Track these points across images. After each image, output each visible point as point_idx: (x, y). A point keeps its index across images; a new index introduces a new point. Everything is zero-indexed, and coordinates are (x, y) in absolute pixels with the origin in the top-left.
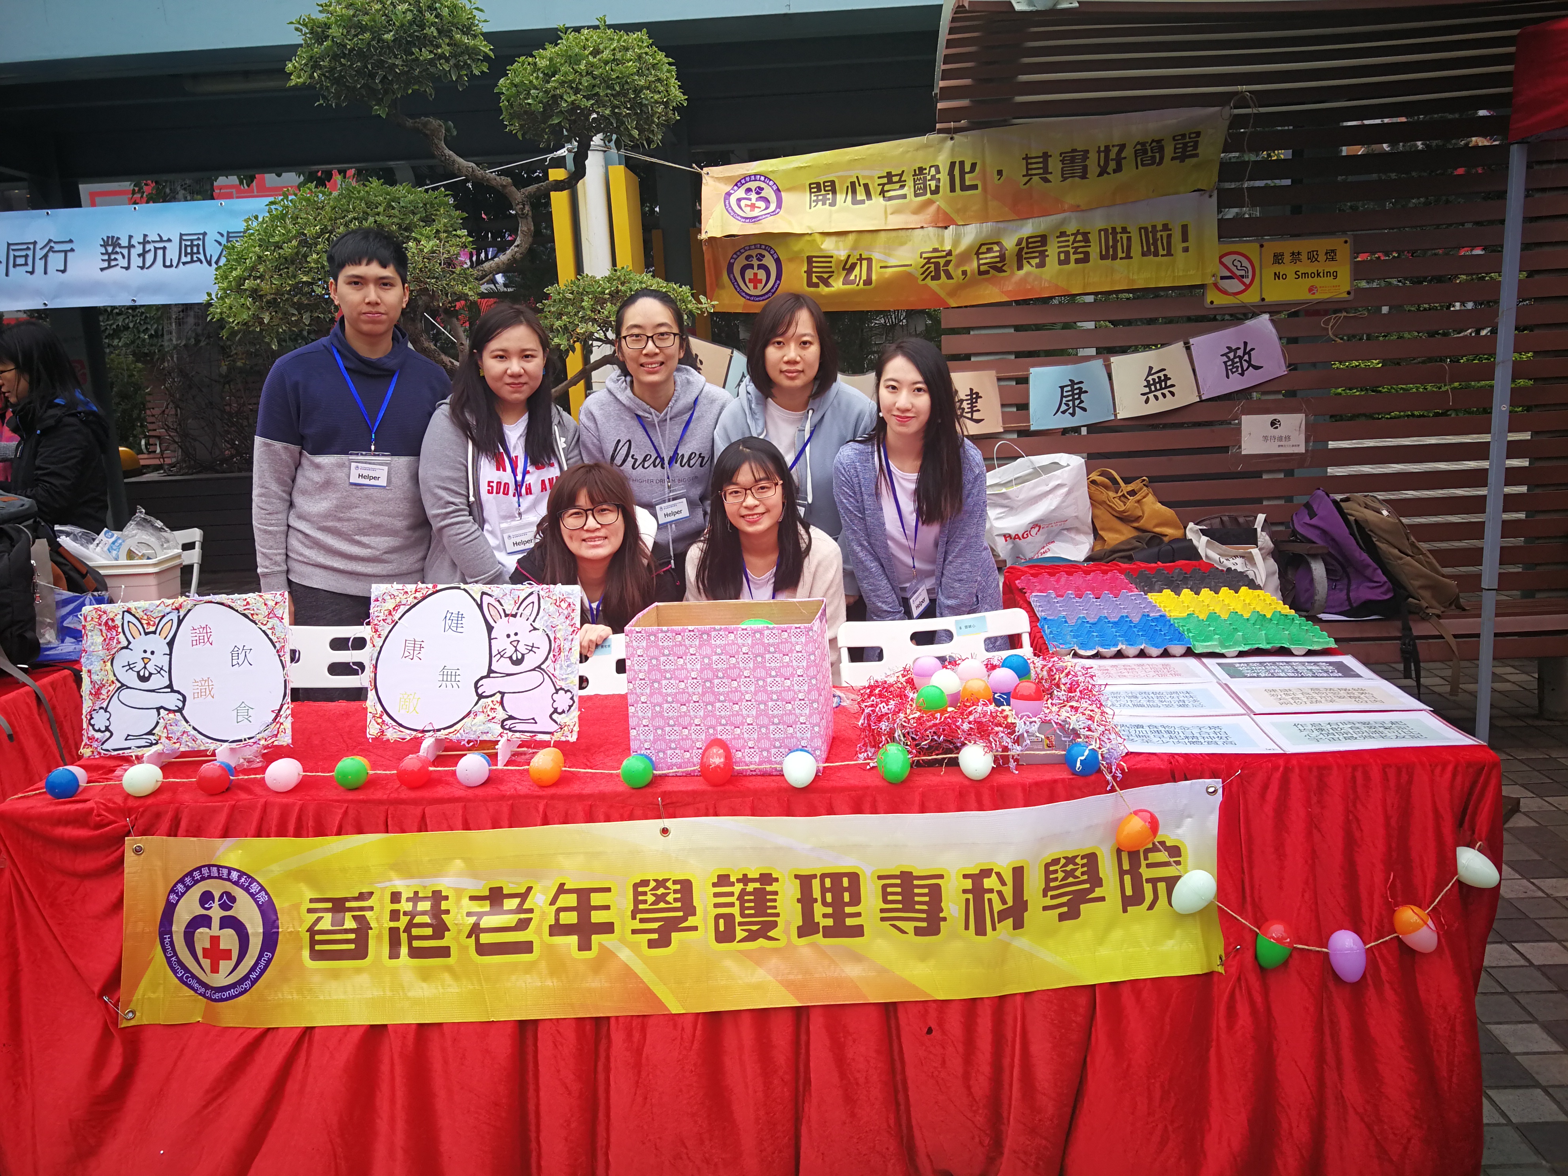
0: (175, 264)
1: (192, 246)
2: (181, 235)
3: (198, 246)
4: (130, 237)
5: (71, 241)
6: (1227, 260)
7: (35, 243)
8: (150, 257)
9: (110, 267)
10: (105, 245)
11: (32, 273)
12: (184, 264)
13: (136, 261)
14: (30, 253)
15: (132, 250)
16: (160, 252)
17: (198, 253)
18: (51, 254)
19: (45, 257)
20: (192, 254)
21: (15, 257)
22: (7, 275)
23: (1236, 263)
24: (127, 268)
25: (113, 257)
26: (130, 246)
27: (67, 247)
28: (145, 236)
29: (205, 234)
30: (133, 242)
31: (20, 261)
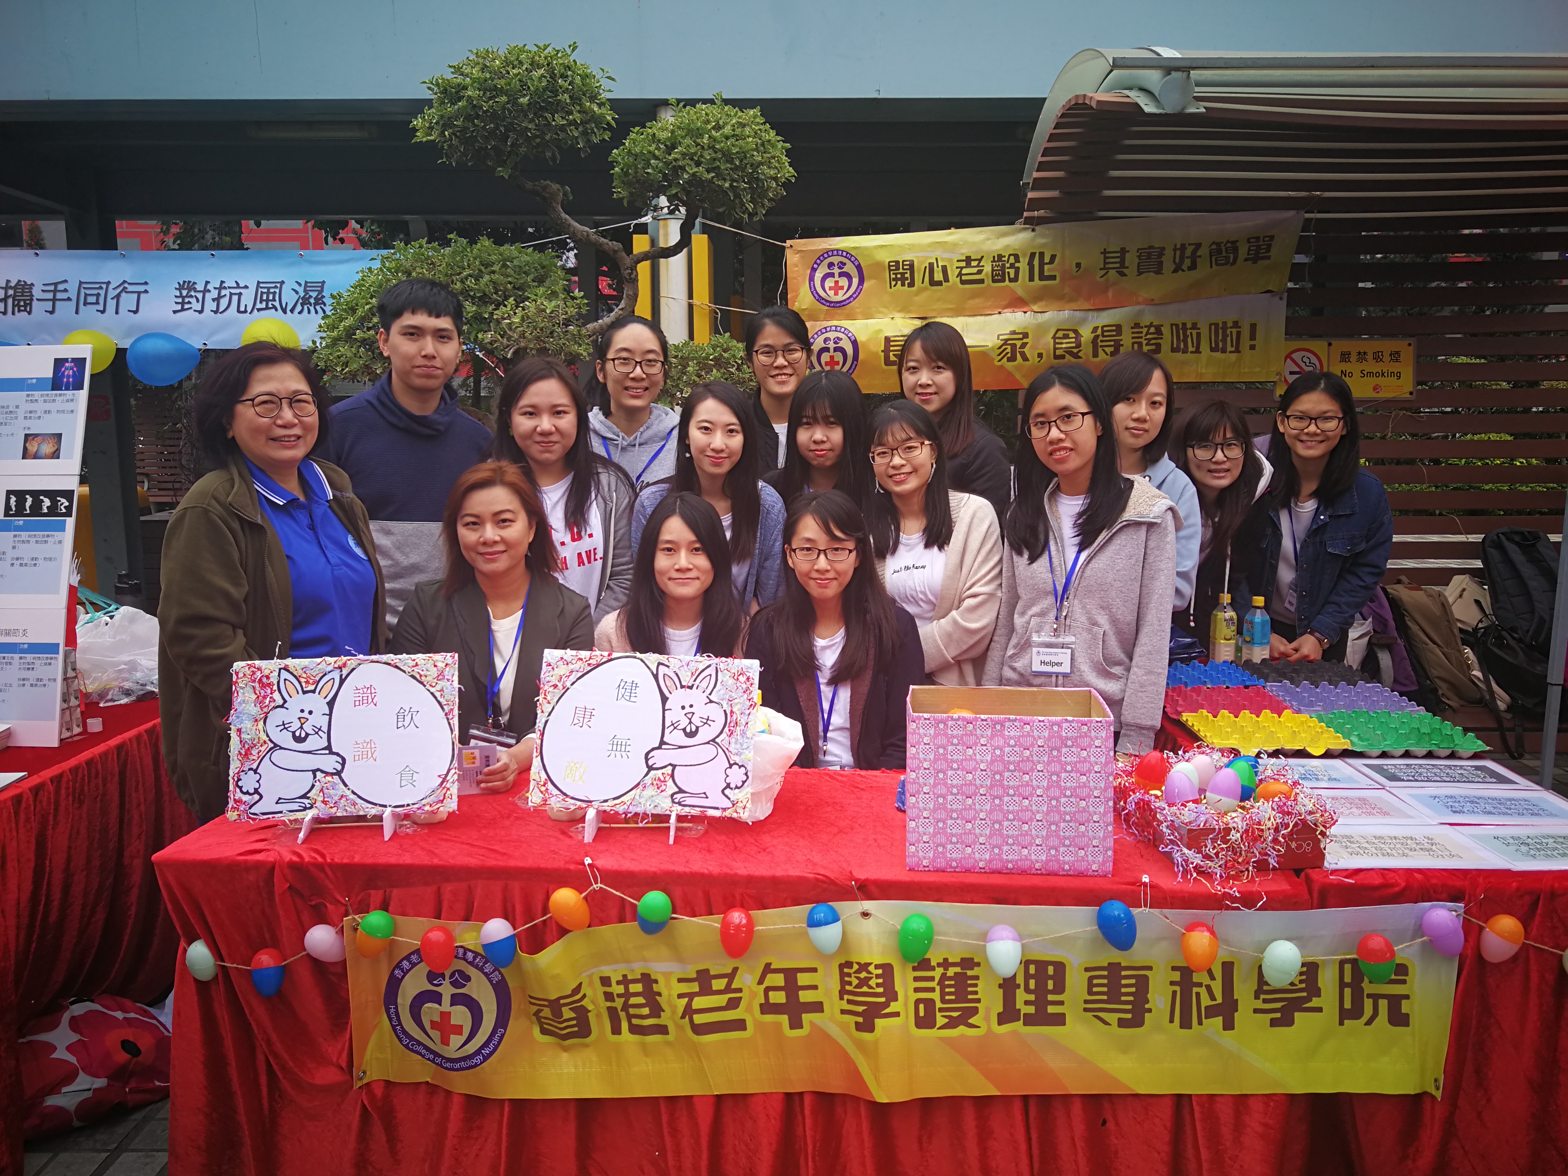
0: (249, 310)
1: (268, 293)
2: (259, 283)
3: (274, 293)
4: (207, 283)
5: (146, 283)
6: (1297, 356)
7: (108, 283)
8: (224, 303)
9: (183, 310)
10: (180, 288)
11: (103, 312)
12: (259, 310)
13: (210, 305)
14: (102, 292)
15: (207, 295)
16: (235, 298)
17: (274, 300)
18: (123, 294)
19: (118, 297)
20: (267, 300)
21: (86, 295)
22: (77, 313)
23: (1305, 359)
24: (201, 312)
25: (187, 300)
26: (206, 291)
27: (141, 288)
28: (222, 282)
29: (282, 283)
30: (209, 287)
31: (92, 299)
